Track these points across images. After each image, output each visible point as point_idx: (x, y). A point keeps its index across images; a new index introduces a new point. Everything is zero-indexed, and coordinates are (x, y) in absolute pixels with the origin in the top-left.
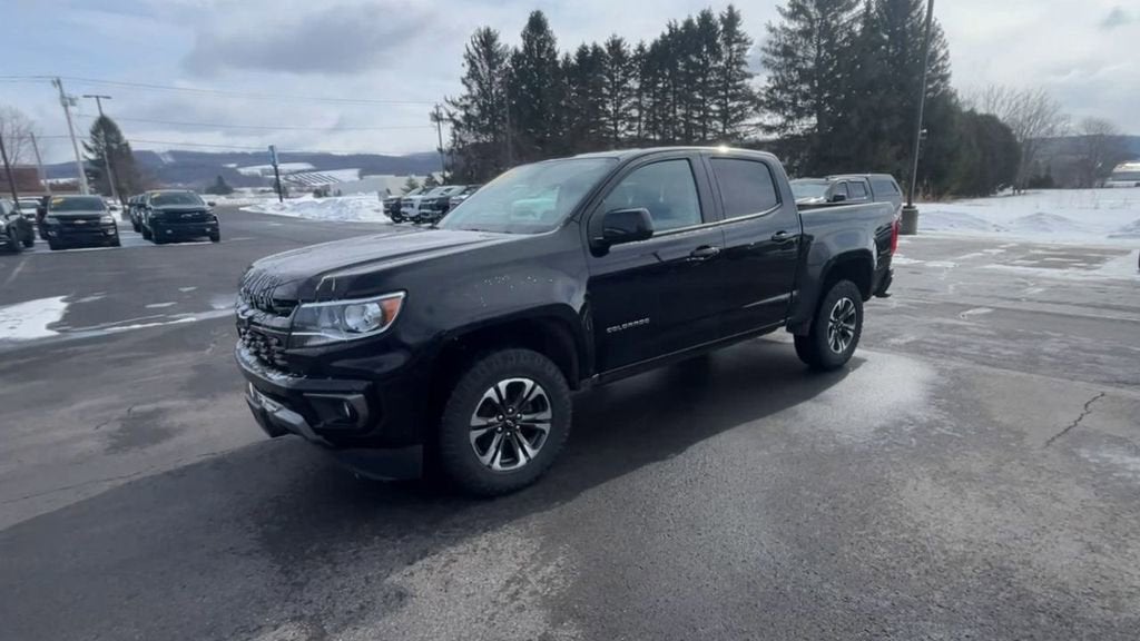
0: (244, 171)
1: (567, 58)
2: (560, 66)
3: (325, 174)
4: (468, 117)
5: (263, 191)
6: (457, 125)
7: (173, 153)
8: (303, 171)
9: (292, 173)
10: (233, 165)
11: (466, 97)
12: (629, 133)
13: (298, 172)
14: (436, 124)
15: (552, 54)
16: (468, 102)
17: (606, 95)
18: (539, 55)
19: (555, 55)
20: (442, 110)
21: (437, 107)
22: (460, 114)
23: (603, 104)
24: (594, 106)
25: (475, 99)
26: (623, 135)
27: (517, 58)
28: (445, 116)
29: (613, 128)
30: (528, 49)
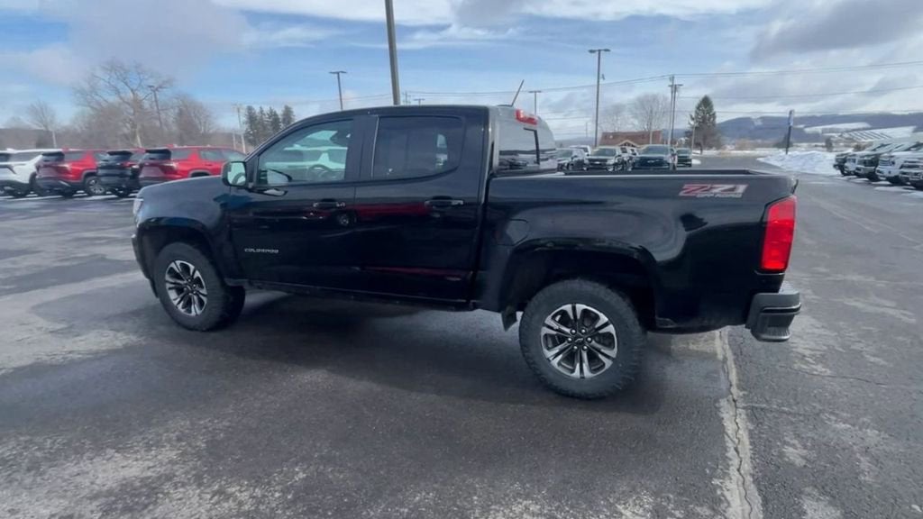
0: (808, 130)
3: (878, 131)
5: (816, 146)
7: (763, 119)
8: (858, 130)
9: (848, 131)
10: (802, 126)
13: (854, 130)
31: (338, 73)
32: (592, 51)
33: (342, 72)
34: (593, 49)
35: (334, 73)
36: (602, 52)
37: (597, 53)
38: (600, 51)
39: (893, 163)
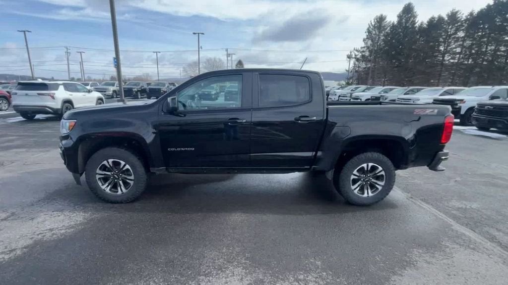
1: (421, 25)
2: (417, 29)
4: (363, 56)
6: (357, 60)
11: (364, 47)
12: (452, 61)
14: (349, 59)
15: (414, 23)
16: (365, 49)
17: (441, 42)
18: (406, 24)
19: (415, 24)
20: (353, 54)
21: (351, 52)
22: (359, 55)
23: (439, 45)
24: (432, 48)
25: (368, 48)
26: (447, 62)
27: (393, 27)
28: (353, 56)
29: (441, 58)
30: (400, 22)
31: (24, 32)
32: (194, 33)
33: (27, 31)
34: (195, 32)
35: (22, 31)
36: (200, 34)
37: (197, 34)
38: (199, 34)
39: (336, 95)
